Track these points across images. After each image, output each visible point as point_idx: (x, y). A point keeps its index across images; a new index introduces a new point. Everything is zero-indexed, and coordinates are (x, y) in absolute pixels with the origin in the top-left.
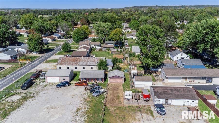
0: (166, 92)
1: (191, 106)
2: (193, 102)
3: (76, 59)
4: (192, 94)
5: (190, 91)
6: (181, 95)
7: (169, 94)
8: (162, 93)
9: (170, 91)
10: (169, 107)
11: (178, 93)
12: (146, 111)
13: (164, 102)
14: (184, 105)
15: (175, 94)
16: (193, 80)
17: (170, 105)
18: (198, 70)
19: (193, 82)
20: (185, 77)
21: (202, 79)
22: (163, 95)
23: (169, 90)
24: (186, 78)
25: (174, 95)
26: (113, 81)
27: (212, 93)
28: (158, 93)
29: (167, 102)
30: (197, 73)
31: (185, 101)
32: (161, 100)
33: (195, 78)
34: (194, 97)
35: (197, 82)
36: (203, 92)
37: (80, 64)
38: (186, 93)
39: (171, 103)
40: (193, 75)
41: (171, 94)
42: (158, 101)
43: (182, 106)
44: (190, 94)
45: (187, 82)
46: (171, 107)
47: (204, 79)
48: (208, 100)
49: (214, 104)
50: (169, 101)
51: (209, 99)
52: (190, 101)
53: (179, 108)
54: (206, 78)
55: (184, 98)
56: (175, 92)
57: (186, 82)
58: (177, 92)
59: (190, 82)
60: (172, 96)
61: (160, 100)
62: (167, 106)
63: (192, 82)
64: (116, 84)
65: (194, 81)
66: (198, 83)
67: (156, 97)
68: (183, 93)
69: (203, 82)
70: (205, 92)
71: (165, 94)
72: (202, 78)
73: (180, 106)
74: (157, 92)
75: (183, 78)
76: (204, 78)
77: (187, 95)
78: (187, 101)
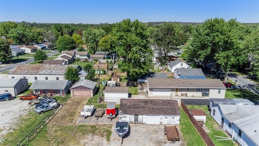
0: (137, 105)
1: (171, 125)
2: (173, 119)
3: (39, 67)
4: (173, 107)
6: (157, 109)
8: (132, 106)
9: (143, 104)
10: (139, 127)
11: (154, 107)
12: (103, 131)
13: (133, 120)
14: (161, 124)
15: (149, 108)
16: (185, 93)
17: (141, 124)
21: (197, 91)
22: (132, 110)
23: (143, 102)
24: (177, 90)
25: (147, 109)
26: (78, 94)
27: (206, 109)
28: (126, 106)
29: (136, 120)
31: (161, 118)
32: (128, 116)
33: (188, 90)
34: (175, 111)
35: (191, 95)
36: (195, 107)
37: (42, 73)
38: (165, 106)
39: (142, 120)
41: (143, 107)
42: (124, 117)
43: (158, 125)
45: (178, 95)
46: (142, 126)
47: (199, 91)
48: (194, 116)
49: (202, 121)
50: (140, 117)
52: (168, 117)
53: (153, 127)
54: (202, 89)
55: (161, 112)
56: (150, 106)
57: (176, 95)
58: (153, 105)
59: (181, 95)
60: (144, 111)
61: (127, 115)
62: (137, 125)
63: (184, 96)
64: (81, 98)
65: (187, 94)
67: (121, 111)
68: (161, 107)
69: (198, 95)
70: (197, 107)
71: (135, 107)
72: (197, 89)
73: (155, 125)
74: (124, 105)
76: (199, 89)
77: (166, 109)
78: (165, 118)
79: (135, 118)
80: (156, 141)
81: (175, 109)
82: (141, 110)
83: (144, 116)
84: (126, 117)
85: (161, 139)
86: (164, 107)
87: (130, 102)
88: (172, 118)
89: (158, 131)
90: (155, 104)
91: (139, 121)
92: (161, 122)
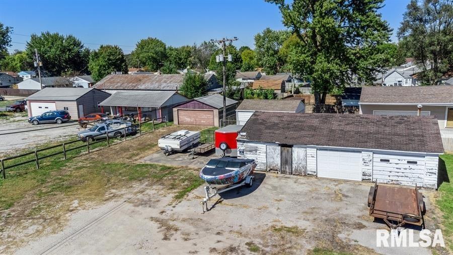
0: (296, 123)
2: (412, 166)
3: (141, 79)
8: (280, 125)
10: (291, 182)
11: (348, 128)
14: (366, 179)
17: (300, 175)
24: (452, 116)
25: (325, 132)
28: (264, 124)
31: (367, 159)
34: (422, 141)
37: (143, 87)
41: (314, 128)
43: (357, 181)
53: (336, 186)
56: (336, 125)
61: (259, 146)
62: (287, 175)
67: (245, 134)
71: (289, 128)
77: (389, 134)
78: (382, 160)
79: (284, 154)
81: (423, 136)
82: (303, 133)
83: (311, 151)
84: (256, 150)
85: (347, 215)
86: (380, 130)
87: (279, 117)
88: (409, 162)
89: (349, 195)
90: (353, 123)
91: (294, 166)
92: (368, 172)
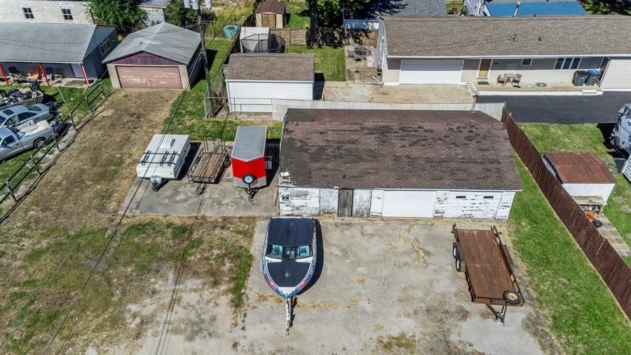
0: (347, 146)
2: (487, 200)
4: (491, 155)
5: (485, 137)
7: (361, 159)
8: (329, 151)
9: (371, 142)
11: (416, 152)
12: (219, 256)
13: (334, 204)
14: (439, 216)
16: (513, 73)
18: (548, 24)
19: (515, 81)
20: (477, 61)
21: (558, 67)
22: (329, 166)
23: (372, 131)
24: (485, 65)
25: (390, 161)
26: (137, 80)
27: (594, 138)
28: (306, 151)
29: (345, 204)
30: (540, 39)
31: (442, 197)
32: (314, 192)
33: (526, 64)
34: (498, 171)
35: (536, 83)
38: (459, 150)
39: (367, 205)
40: (521, 47)
42: (298, 196)
43: (429, 219)
44: (477, 155)
45: (487, 83)
46: (369, 229)
47: (566, 67)
50: (360, 196)
51: (572, 180)
52: (470, 195)
54: (577, 60)
55: (441, 178)
56: (398, 146)
57: (480, 83)
59: (499, 82)
60: (377, 171)
61: (309, 190)
63: (509, 85)
64: (148, 94)
65: (519, 76)
66: (538, 84)
67: (287, 174)
68: (444, 153)
69: (558, 83)
70: (561, 133)
71: (341, 156)
72: (561, 60)
73: (416, 220)
74: (299, 144)
75: (469, 64)
76: (569, 60)
77: (464, 161)
78: (457, 197)
79: (342, 197)
80: (425, 308)
81: (498, 162)
82: (363, 166)
83: (377, 193)
84: (306, 195)
87: (322, 133)
88: (485, 197)
90: (418, 141)
92: (441, 210)
